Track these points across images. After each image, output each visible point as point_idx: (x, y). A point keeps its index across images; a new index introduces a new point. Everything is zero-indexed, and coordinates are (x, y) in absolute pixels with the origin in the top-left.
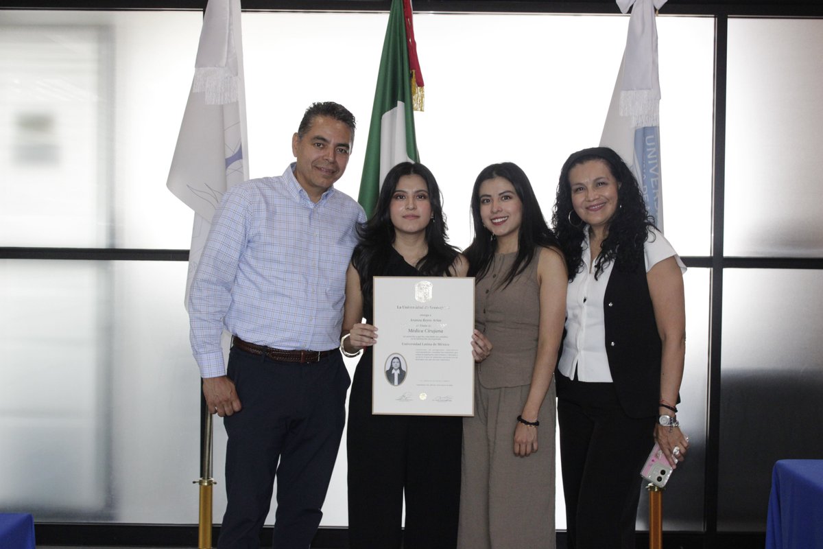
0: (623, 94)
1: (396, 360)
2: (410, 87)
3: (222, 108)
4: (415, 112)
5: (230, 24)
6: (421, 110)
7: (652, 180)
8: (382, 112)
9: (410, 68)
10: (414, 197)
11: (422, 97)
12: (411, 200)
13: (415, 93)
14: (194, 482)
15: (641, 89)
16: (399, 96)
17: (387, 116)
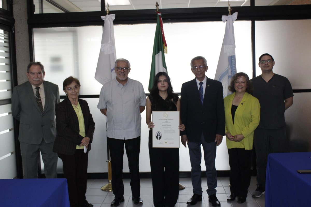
0: (225, 46)
1: (159, 133)
2: (163, 47)
3: (109, 55)
4: (165, 54)
5: (111, 31)
6: (167, 53)
7: (234, 71)
8: (155, 54)
9: (163, 41)
10: (163, 81)
11: (167, 49)
12: (163, 82)
13: (164, 48)
14: (106, 161)
15: (230, 45)
16: (160, 50)
17: (157, 55)
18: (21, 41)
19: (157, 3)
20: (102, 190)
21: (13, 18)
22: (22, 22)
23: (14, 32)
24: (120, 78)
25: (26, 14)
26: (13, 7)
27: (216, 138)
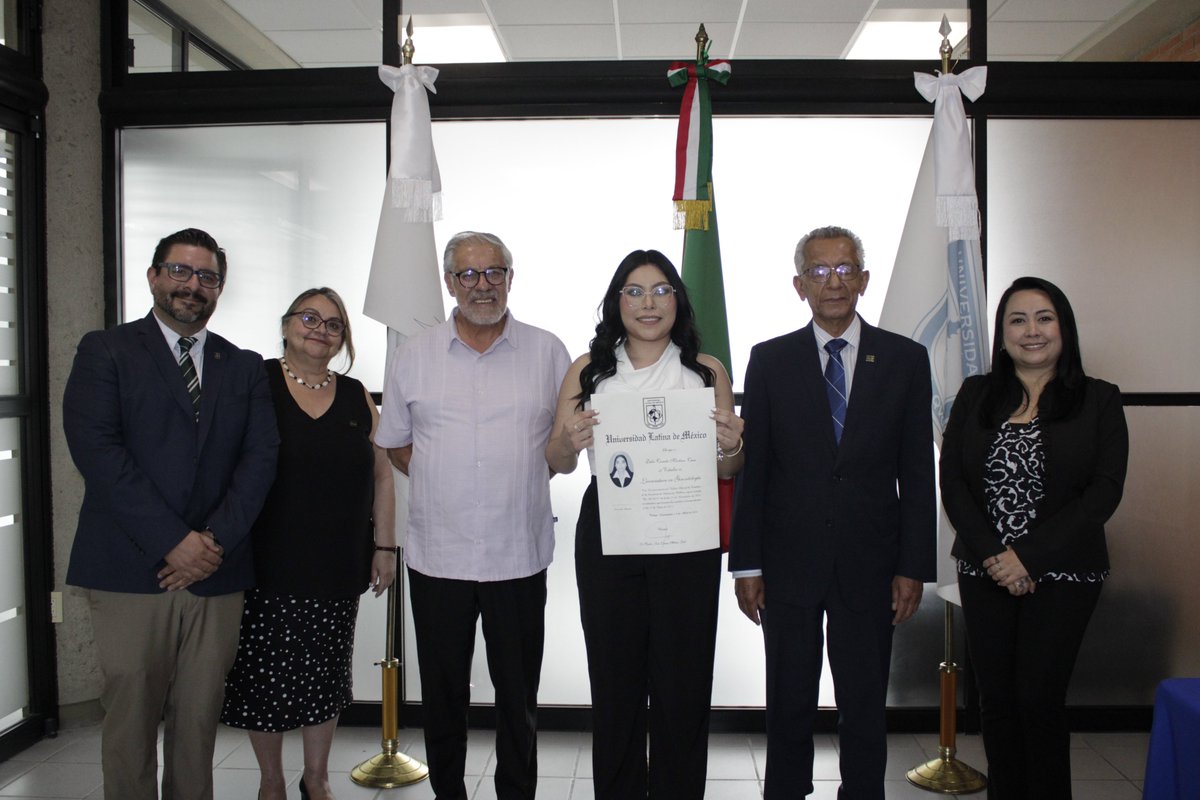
18: (70, 176)
20: (356, 781)
21: (42, 81)
22: (75, 101)
23: (38, 136)
25: (96, 70)
26: (43, 41)
27: (895, 595)
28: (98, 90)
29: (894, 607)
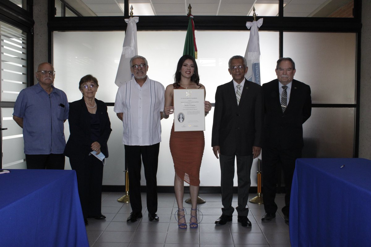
0: (249, 53)
14: (124, 171)
15: (254, 52)
18: (40, 44)
19: (190, 5)
20: (119, 201)
21: (33, 19)
22: (41, 24)
23: (32, 34)
24: (138, 78)
25: (47, 16)
26: (33, 8)
27: (253, 150)
28: (47, 21)
29: (253, 153)
